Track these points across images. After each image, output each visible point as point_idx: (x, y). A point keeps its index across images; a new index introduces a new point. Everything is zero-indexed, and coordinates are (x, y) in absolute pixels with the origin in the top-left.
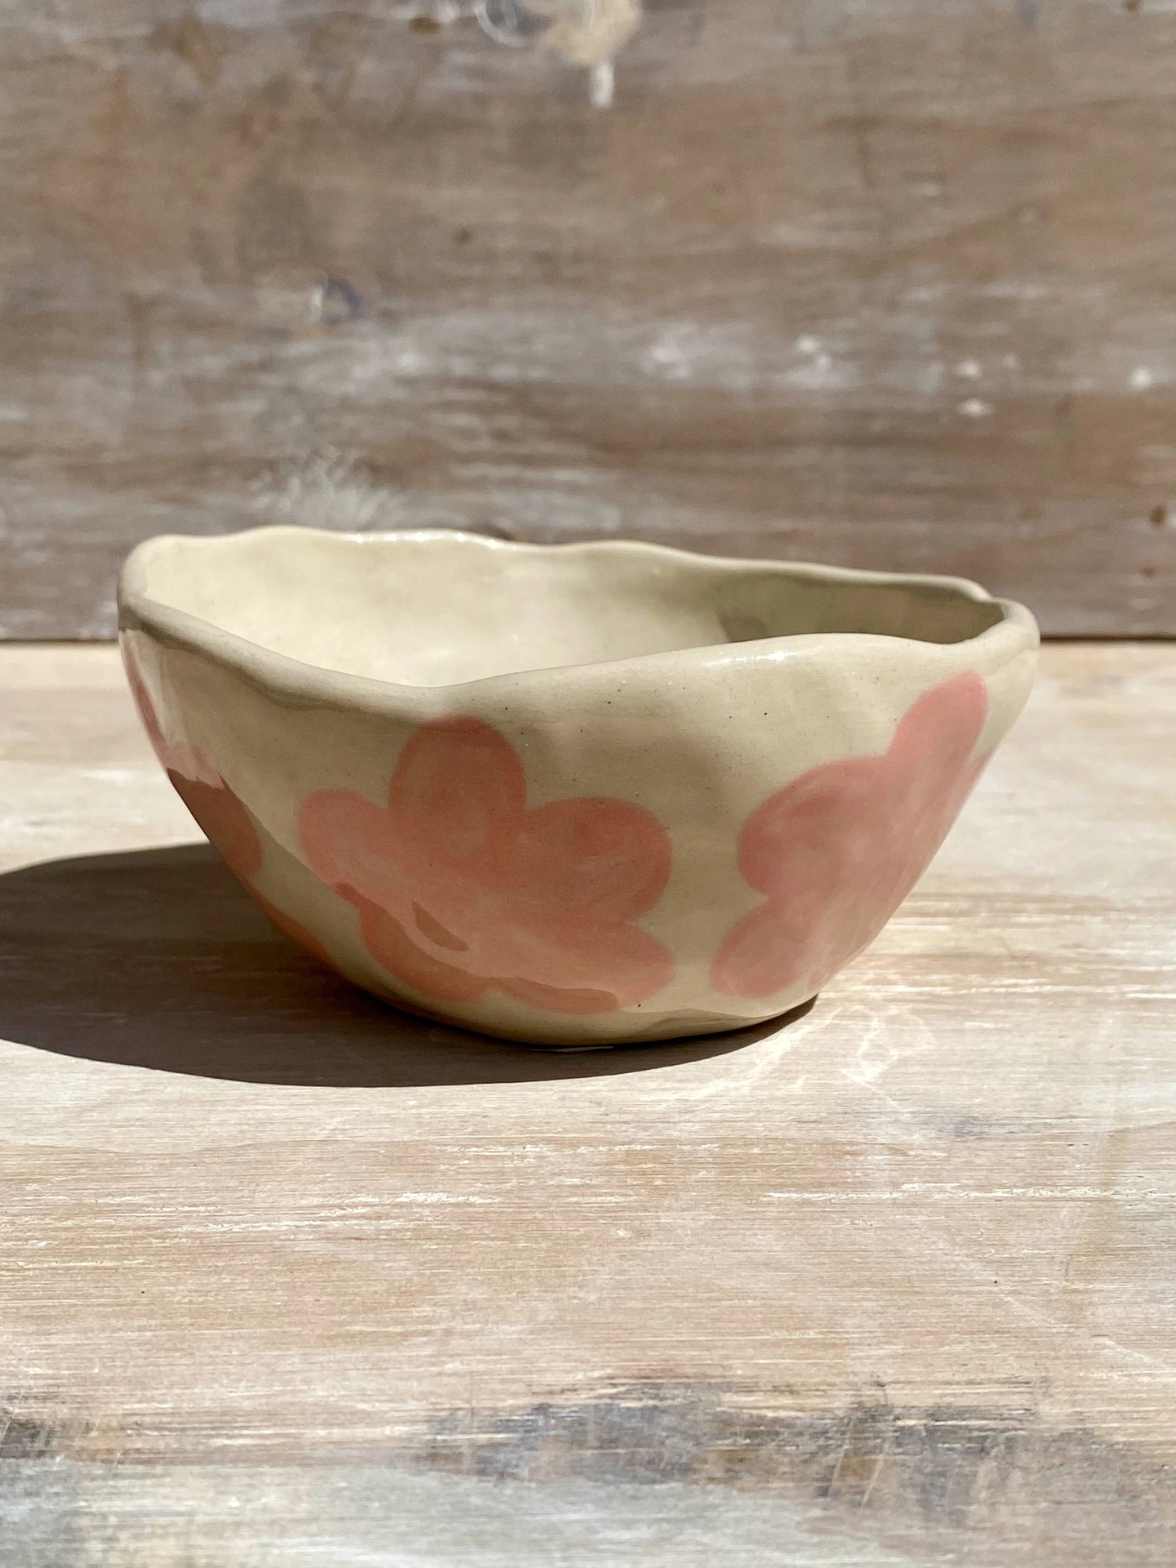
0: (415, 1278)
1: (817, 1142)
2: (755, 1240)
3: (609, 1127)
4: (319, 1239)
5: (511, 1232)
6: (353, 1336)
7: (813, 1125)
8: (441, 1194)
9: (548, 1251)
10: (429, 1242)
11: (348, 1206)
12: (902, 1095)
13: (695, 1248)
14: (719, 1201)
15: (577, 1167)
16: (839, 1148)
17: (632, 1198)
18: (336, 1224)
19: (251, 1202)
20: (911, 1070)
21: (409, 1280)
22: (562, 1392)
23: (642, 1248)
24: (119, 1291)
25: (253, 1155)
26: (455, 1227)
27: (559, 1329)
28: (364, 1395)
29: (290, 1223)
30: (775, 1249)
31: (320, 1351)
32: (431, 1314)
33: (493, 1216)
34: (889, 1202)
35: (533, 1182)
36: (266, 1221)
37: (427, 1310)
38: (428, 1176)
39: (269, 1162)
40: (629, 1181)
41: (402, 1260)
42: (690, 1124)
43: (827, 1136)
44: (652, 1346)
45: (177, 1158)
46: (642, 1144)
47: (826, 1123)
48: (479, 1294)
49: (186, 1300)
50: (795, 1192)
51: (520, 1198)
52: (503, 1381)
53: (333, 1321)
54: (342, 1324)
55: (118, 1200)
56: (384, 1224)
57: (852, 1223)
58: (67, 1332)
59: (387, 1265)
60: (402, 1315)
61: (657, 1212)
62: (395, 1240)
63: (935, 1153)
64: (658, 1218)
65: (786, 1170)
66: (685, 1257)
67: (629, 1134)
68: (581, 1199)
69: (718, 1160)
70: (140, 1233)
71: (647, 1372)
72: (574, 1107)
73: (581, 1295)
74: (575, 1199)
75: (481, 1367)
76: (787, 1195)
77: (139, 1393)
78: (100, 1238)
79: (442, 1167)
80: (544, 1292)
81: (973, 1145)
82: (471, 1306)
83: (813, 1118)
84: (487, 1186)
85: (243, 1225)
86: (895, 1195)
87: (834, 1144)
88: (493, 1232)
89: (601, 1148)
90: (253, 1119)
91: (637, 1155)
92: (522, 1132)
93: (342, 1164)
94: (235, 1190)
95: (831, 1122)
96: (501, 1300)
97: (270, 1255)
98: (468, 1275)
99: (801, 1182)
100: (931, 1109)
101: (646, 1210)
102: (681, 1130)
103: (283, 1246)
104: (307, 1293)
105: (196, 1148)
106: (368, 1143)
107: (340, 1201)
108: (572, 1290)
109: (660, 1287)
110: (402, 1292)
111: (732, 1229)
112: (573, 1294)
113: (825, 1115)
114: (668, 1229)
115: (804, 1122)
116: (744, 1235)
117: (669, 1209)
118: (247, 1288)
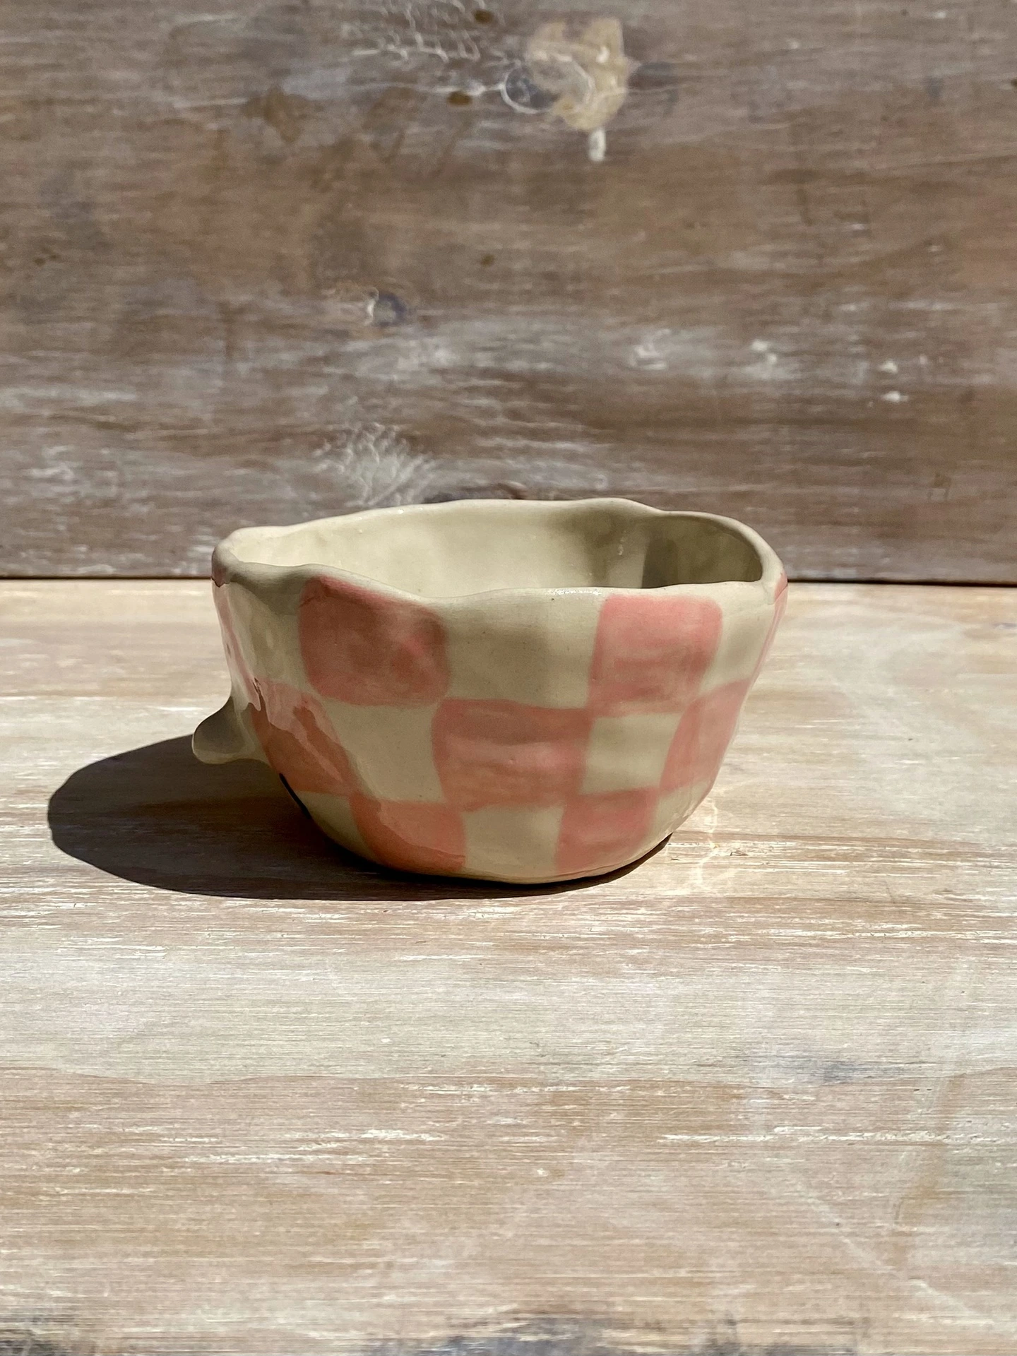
0: (370, 1213)
1: (710, 1085)
2: (647, 1181)
3: (542, 1068)
4: (297, 1173)
5: (451, 1170)
6: (313, 1266)
7: (708, 1069)
8: (399, 1131)
9: (479, 1189)
10: (384, 1177)
11: (323, 1141)
12: (786, 1039)
13: (598, 1188)
14: (623, 1143)
15: (512, 1107)
16: (728, 1090)
17: (553, 1138)
18: (310, 1158)
19: (246, 1135)
20: (796, 1014)
21: (365, 1214)
22: (475, 1325)
23: (555, 1187)
24: (132, 1218)
25: (253, 1089)
26: (407, 1164)
27: (480, 1265)
28: (315, 1324)
29: (277, 1156)
30: (664, 1189)
31: (285, 1280)
32: (378, 1247)
33: (438, 1154)
34: (762, 1144)
35: (474, 1121)
36: (256, 1153)
37: (374, 1244)
38: (390, 1113)
39: (264, 1097)
40: (553, 1122)
41: (360, 1194)
42: (609, 1066)
43: (718, 1079)
44: (552, 1282)
45: (192, 1090)
46: (568, 1085)
47: (720, 1066)
48: (418, 1229)
49: (184, 1228)
50: (687, 1134)
51: (461, 1136)
52: (428, 1313)
53: (299, 1252)
54: (305, 1255)
55: (141, 1129)
56: (350, 1159)
57: (730, 1165)
58: (86, 1256)
59: (348, 1199)
60: (355, 1247)
61: (572, 1152)
62: (357, 1176)
63: (805, 1098)
64: (573, 1158)
65: (681, 1113)
66: (590, 1196)
67: (558, 1075)
68: (512, 1138)
69: (628, 1103)
70: (155, 1162)
71: (546, 1308)
72: (517, 1048)
73: (501, 1232)
74: (506, 1139)
75: (413, 1299)
76: (679, 1137)
77: (137, 1317)
78: (123, 1166)
79: (403, 1105)
80: (472, 1228)
81: (837, 1089)
82: (412, 1240)
83: (710, 1062)
84: (437, 1125)
85: (237, 1157)
86: (768, 1138)
87: (725, 1087)
88: (437, 1168)
89: (534, 1089)
90: (257, 1054)
91: (562, 1096)
92: (472, 1072)
93: (323, 1099)
94: (234, 1122)
95: (724, 1066)
96: (436, 1235)
97: (256, 1186)
98: (412, 1210)
99: (693, 1124)
100: (805, 1054)
101: (563, 1151)
102: (602, 1072)
103: (267, 1179)
104: (281, 1225)
105: (208, 1081)
106: (345, 1079)
107: (317, 1136)
108: (494, 1227)
109: (567, 1226)
110: (357, 1226)
111: (631, 1170)
112: (494, 1231)
113: (720, 1059)
114: (579, 1169)
115: (702, 1066)
116: (640, 1176)
117: (582, 1149)
118: (233, 1217)
